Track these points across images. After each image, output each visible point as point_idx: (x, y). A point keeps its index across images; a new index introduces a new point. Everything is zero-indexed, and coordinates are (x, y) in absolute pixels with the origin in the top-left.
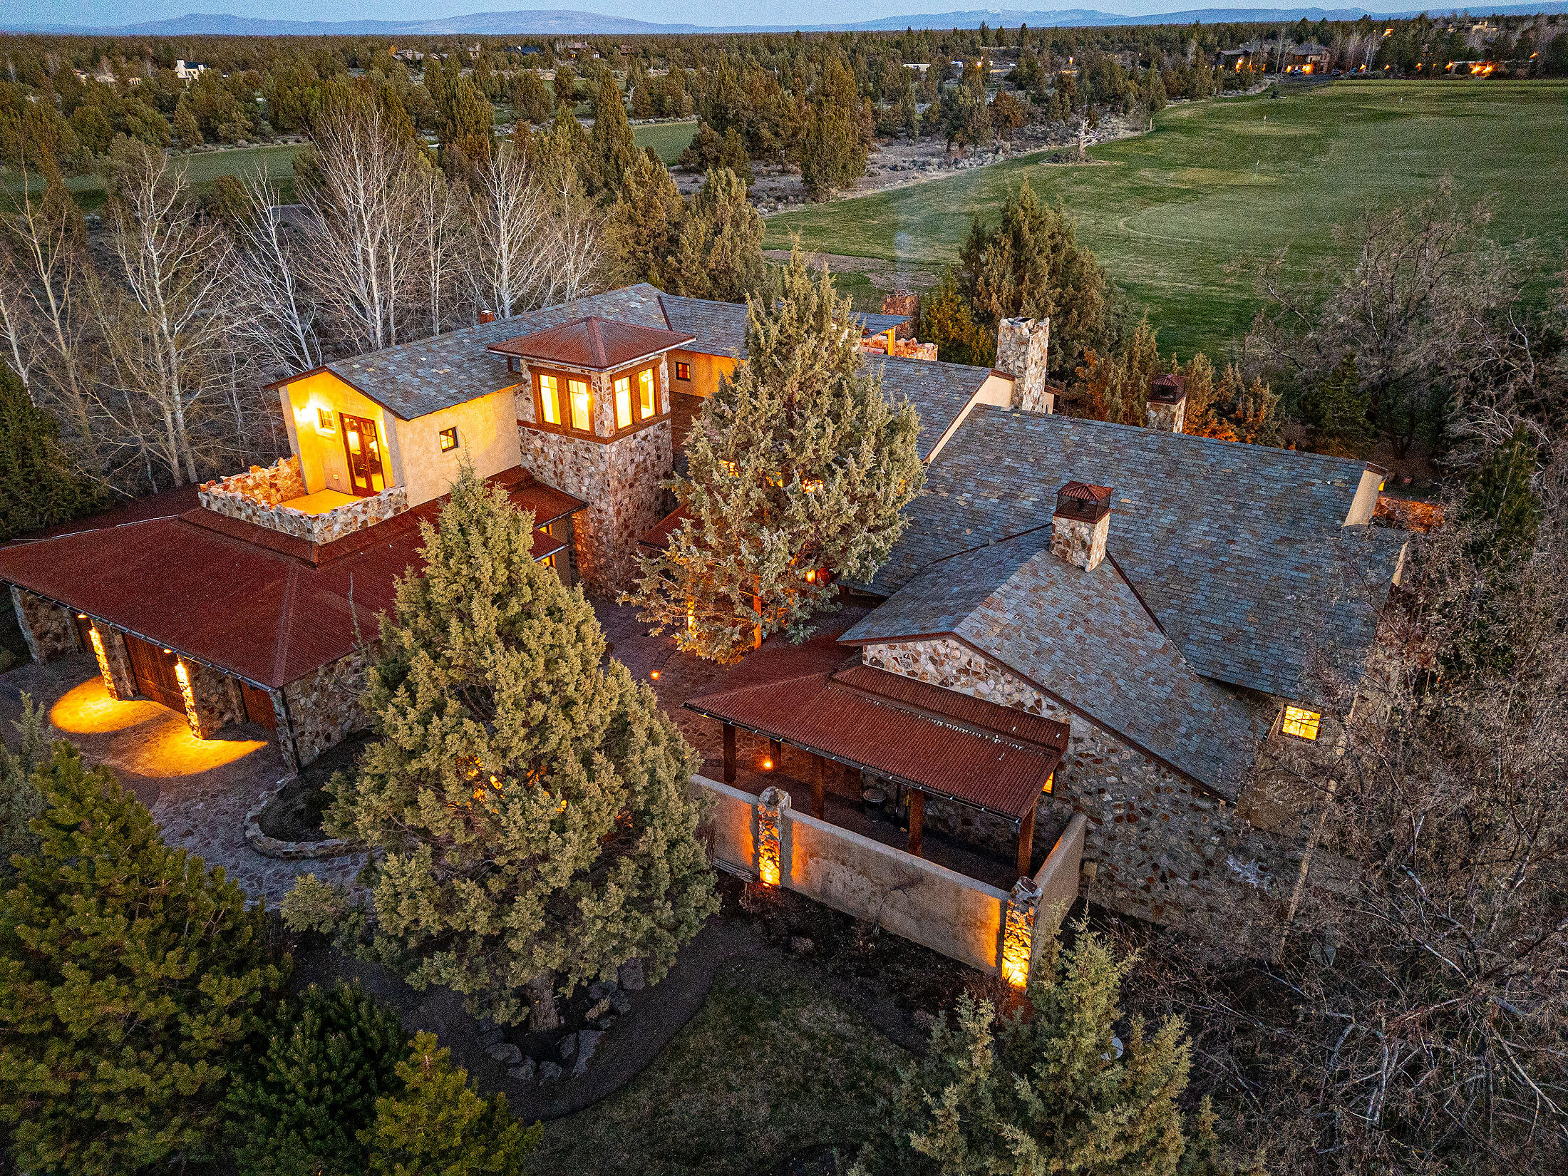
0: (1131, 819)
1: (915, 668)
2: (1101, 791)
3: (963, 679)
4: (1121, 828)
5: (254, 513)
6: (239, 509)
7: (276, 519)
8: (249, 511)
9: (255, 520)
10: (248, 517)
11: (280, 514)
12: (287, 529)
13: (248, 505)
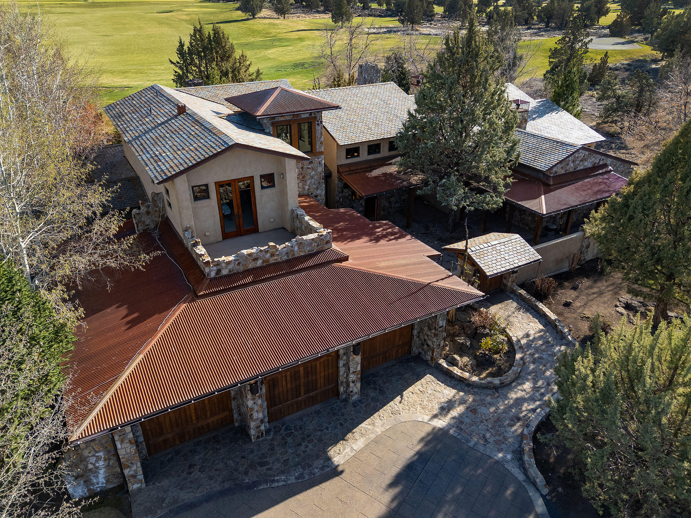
1: (568, 167)
3: (581, 164)
5: (272, 255)
6: (256, 259)
7: (296, 248)
8: (268, 255)
9: (272, 261)
10: (264, 262)
11: (301, 244)
12: (307, 250)
13: (266, 252)
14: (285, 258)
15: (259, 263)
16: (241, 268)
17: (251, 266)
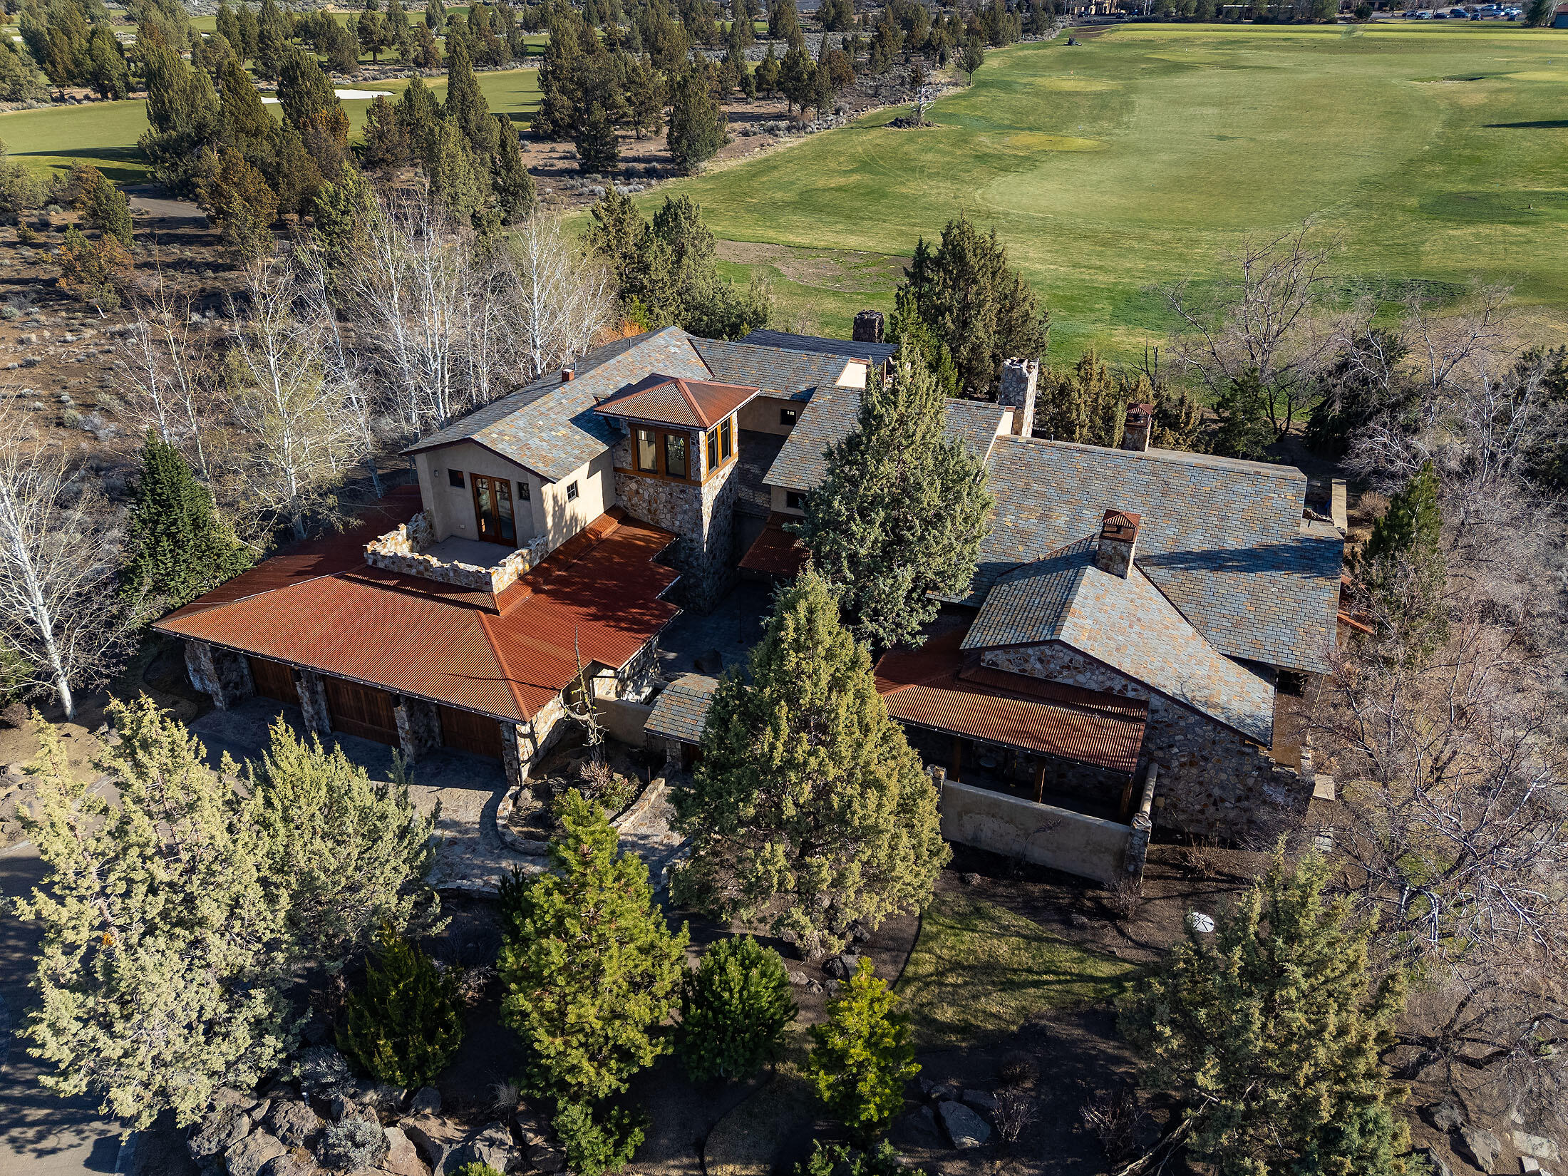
0: (1192, 764)
1: (1028, 667)
2: (1172, 746)
3: (1065, 673)
4: (1183, 772)
5: (427, 570)
6: (410, 566)
7: (451, 574)
8: (421, 568)
9: (427, 575)
10: (418, 572)
11: (456, 570)
12: (463, 582)
13: (420, 562)
14: (440, 579)
15: (414, 572)
16: (396, 570)
17: (406, 570)
